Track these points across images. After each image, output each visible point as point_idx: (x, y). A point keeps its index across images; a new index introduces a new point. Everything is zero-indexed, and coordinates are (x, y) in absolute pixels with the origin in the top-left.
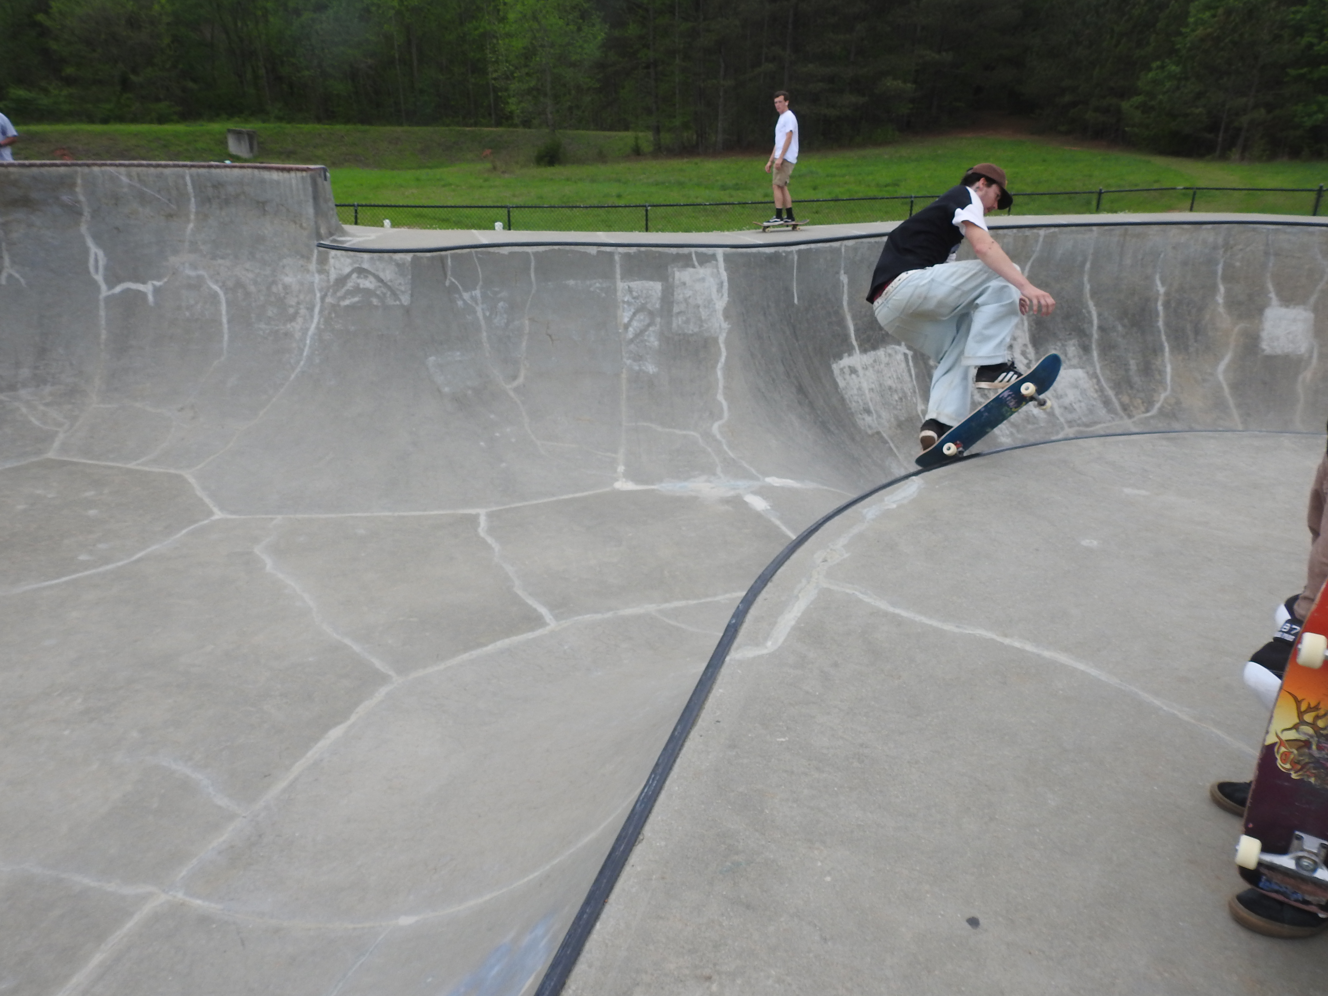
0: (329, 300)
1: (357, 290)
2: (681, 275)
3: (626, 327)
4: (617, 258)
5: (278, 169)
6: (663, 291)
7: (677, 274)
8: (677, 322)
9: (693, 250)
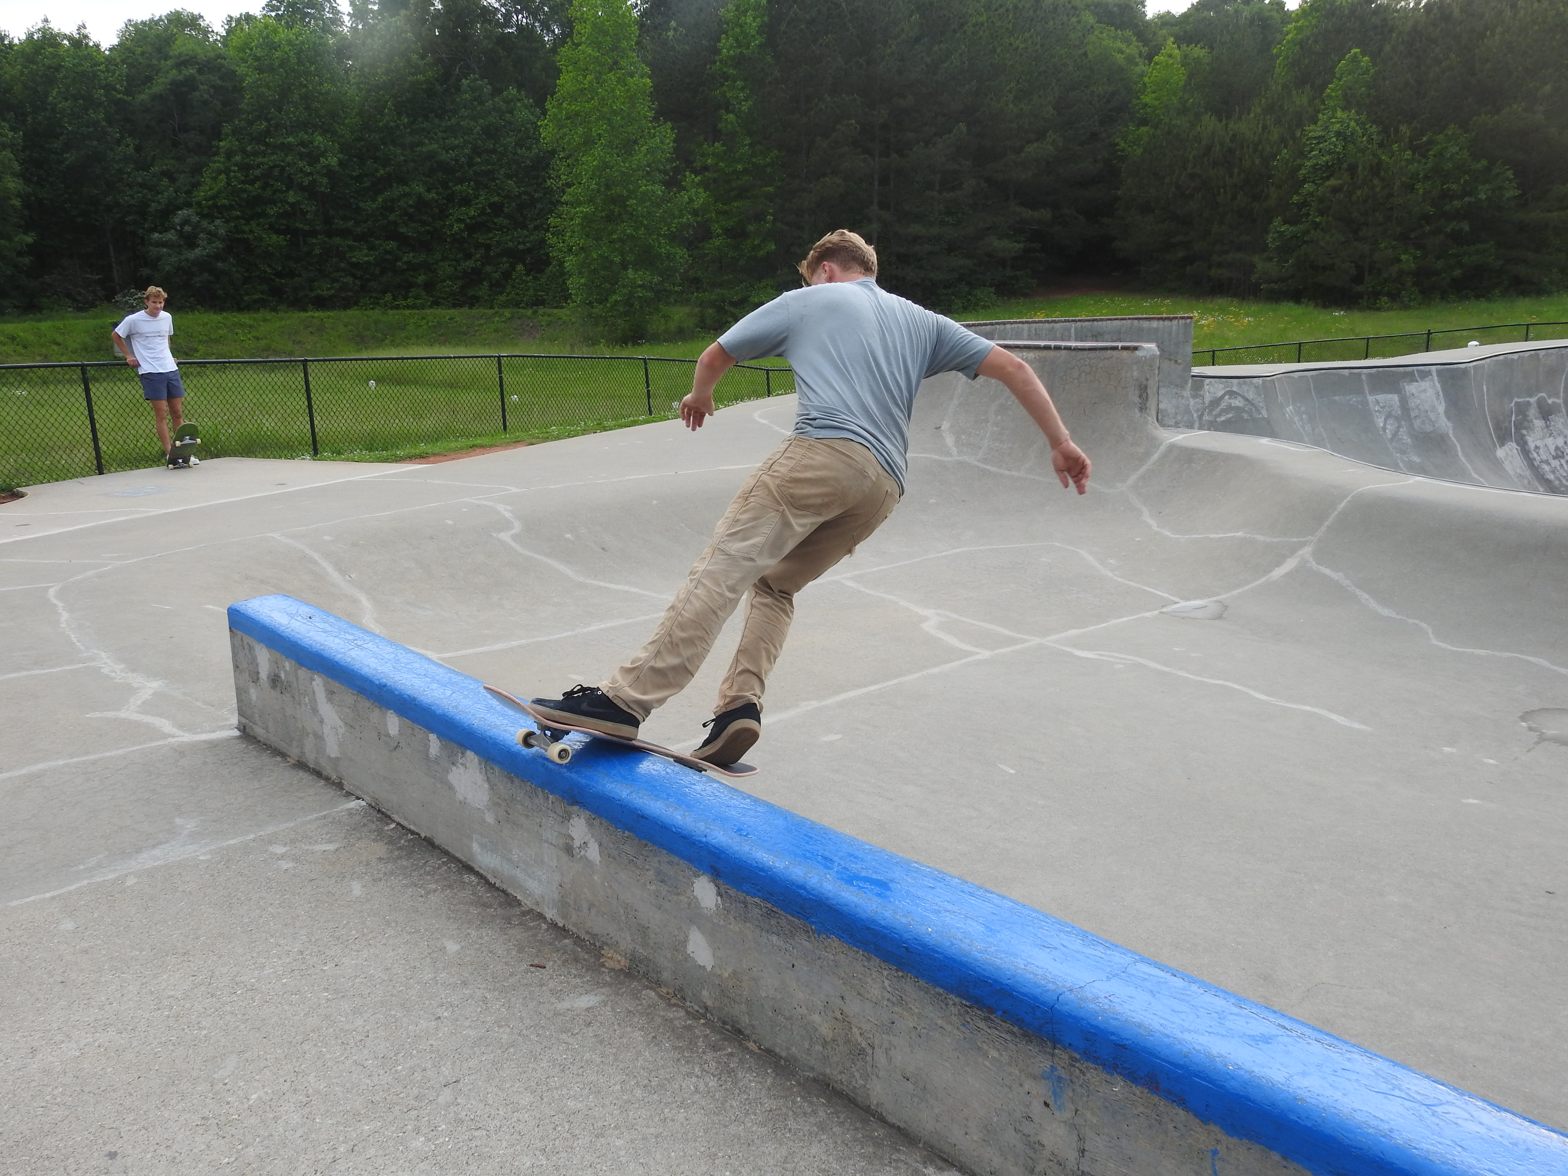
0: (1206, 417)
1: (1230, 408)
2: (1411, 388)
3: (1384, 429)
4: (1363, 377)
5: (1159, 319)
6: (1400, 401)
7: (1407, 387)
8: (1417, 423)
9: (1415, 368)
